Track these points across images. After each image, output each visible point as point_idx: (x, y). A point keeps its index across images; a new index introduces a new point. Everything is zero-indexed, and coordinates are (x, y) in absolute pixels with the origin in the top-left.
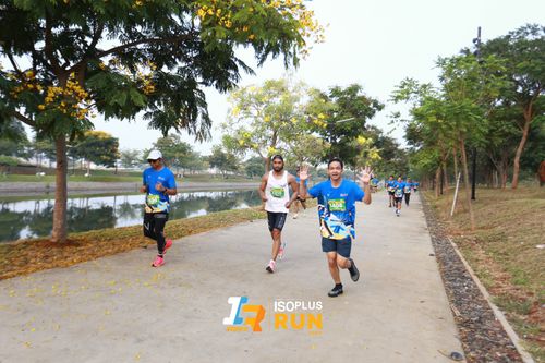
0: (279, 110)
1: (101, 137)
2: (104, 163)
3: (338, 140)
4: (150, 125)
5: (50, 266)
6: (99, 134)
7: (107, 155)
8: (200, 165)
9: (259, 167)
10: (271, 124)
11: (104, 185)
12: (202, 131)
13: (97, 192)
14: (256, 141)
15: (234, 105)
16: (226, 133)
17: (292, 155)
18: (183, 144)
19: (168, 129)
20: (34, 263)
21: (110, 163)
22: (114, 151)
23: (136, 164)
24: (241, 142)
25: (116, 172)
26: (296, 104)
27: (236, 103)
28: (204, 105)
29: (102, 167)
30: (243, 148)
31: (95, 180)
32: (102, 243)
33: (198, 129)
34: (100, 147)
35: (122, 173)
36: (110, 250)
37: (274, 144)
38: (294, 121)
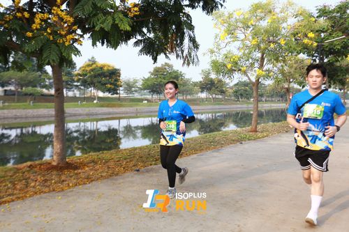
0: (266, 31)
1: (105, 68)
2: (109, 90)
3: (326, 60)
4: (141, 51)
5: (47, 189)
6: (104, 66)
7: (111, 84)
8: (191, 90)
9: (246, 91)
10: (258, 46)
11: (111, 110)
12: (190, 54)
13: (104, 117)
14: (244, 65)
15: (221, 30)
16: (214, 58)
17: (280, 76)
18: (176, 72)
19: (157, 55)
20: (34, 187)
21: (114, 91)
22: (117, 80)
23: (136, 91)
24: (229, 66)
25: (119, 99)
26: (284, 25)
27: (223, 28)
28: (191, 28)
29: (107, 95)
30: (232, 71)
31: (102, 106)
32: (98, 167)
33: (186, 52)
34: (105, 77)
35: (125, 99)
36: (104, 174)
37: (261, 66)
38: (282, 42)
